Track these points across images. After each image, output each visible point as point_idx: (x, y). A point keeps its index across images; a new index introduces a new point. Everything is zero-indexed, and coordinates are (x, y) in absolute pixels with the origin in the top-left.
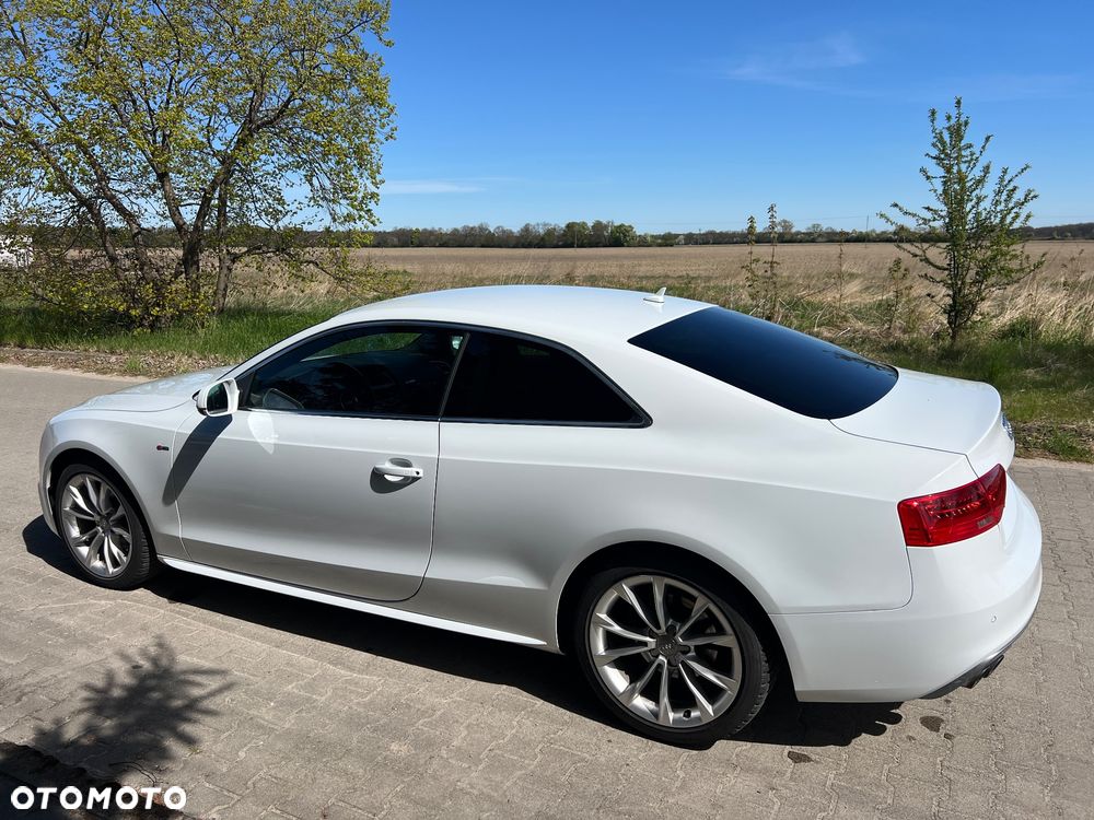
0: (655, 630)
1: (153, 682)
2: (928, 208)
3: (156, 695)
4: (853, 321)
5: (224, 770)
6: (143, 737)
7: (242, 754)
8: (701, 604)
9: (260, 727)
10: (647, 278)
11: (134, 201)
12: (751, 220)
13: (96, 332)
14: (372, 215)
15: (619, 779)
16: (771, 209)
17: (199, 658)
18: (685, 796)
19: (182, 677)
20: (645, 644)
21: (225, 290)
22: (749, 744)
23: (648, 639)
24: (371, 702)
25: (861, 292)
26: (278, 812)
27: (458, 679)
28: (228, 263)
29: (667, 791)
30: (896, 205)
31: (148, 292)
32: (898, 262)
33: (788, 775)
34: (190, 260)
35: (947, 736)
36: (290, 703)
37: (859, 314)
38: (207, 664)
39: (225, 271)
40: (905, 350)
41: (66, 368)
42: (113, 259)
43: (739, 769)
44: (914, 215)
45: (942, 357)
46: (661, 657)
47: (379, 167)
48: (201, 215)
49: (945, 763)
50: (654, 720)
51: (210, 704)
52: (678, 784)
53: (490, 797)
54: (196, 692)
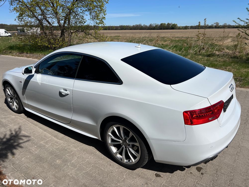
0: (122, 139)
1: (13, 138)
2: (247, 19)
3: (12, 141)
4: (225, 50)
5: (17, 163)
6: (4, 152)
7: (23, 159)
8: (131, 134)
9: (30, 152)
10: (177, 37)
11: (52, 19)
12: (199, 22)
13: (42, 50)
14: (104, 23)
15: (108, 176)
16: (205, 20)
17: (26, 132)
18: (123, 183)
19: (20, 137)
20: (119, 142)
21: (70, 41)
22: (146, 170)
23: (120, 141)
24: (58, 148)
25: (231, 42)
26: (24, 176)
27: (81, 144)
28: (71, 34)
29: (119, 181)
30: (239, 18)
31: (52, 41)
32: (239, 34)
33: (153, 180)
34: (63, 33)
35: (202, 174)
36: (40, 147)
37: (228, 48)
38: (27, 134)
39: (70, 36)
40: (238, 58)
41: (34, 58)
42: (45, 33)
43: (140, 177)
44: (244, 21)
45: (247, 60)
46: (123, 146)
47: (105, 11)
48: (65, 23)
49: (198, 182)
50: (121, 161)
51: (22, 145)
52: (122, 180)
53: (74, 178)
54: (21, 141)
